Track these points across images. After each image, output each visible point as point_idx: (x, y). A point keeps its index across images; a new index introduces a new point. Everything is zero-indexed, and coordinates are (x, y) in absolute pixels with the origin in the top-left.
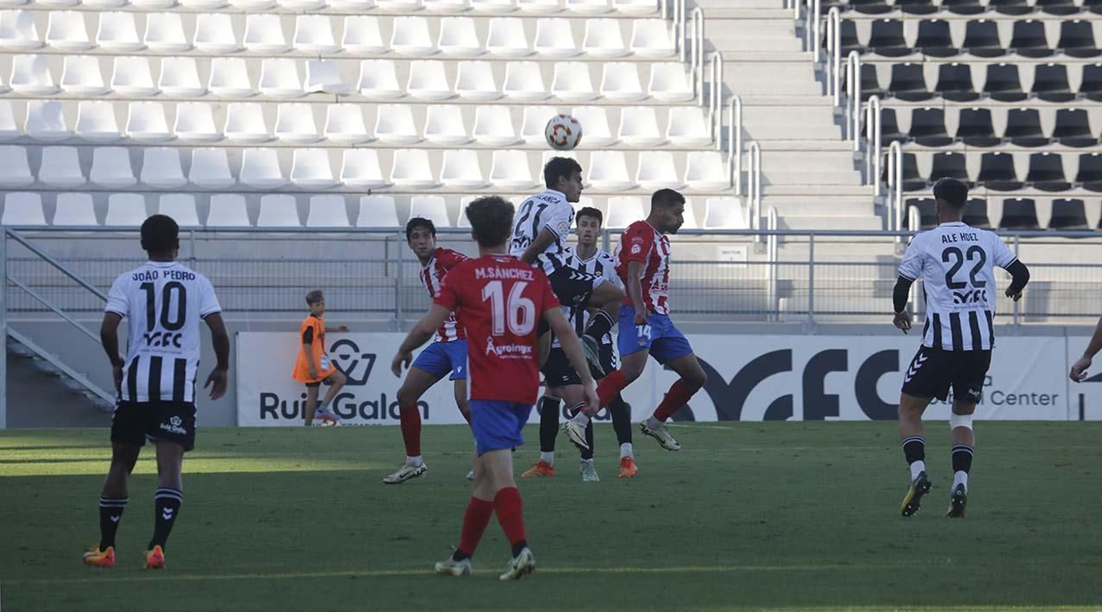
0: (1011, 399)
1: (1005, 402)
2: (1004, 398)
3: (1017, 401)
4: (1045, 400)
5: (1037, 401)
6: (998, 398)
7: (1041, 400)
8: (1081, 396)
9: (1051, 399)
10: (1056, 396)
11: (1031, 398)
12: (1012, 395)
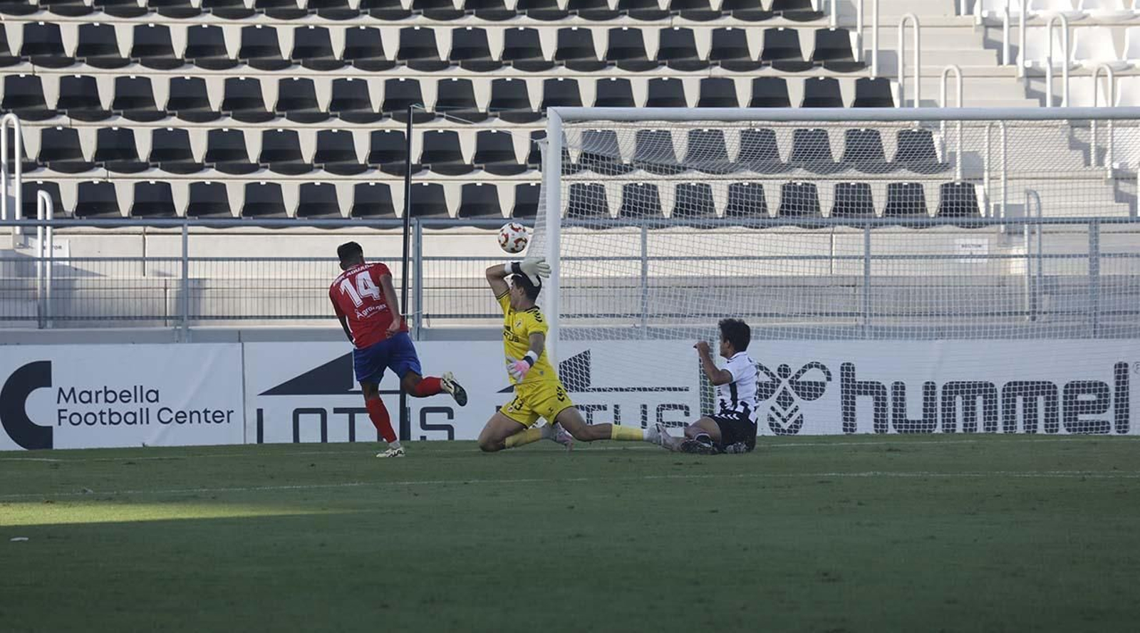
0: (180, 417)
1: (174, 420)
2: (173, 416)
3: (188, 419)
4: (219, 417)
5: (210, 416)
6: (166, 416)
7: (214, 417)
8: (260, 412)
9: (226, 416)
10: (232, 411)
11: (203, 415)
12: (182, 412)
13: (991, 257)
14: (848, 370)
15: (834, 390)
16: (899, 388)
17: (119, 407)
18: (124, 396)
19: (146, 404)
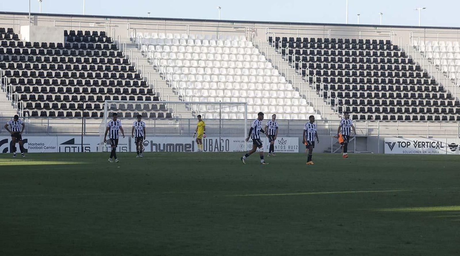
0: (47, 148)
4: (53, 148)
6: (45, 148)
8: (60, 147)
10: (56, 147)
11: (51, 148)
13: (174, 124)
14: (152, 142)
15: (150, 144)
16: (159, 144)
17: (38, 146)
18: (39, 144)
19: (42, 146)
